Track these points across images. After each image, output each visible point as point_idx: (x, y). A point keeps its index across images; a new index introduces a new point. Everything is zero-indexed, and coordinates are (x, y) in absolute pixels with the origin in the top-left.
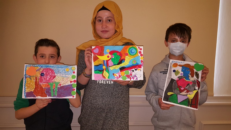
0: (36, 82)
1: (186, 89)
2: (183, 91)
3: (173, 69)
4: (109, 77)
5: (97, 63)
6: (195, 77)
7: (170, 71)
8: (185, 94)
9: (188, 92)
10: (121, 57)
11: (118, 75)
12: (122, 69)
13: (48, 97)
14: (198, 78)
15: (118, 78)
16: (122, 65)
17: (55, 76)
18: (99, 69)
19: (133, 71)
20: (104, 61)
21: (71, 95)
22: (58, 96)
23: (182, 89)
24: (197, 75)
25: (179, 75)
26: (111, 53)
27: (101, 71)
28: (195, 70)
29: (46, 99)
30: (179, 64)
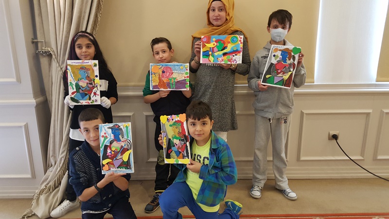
0: (159, 77)
1: (283, 71)
2: (280, 73)
3: (273, 54)
4: (213, 61)
5: (205, 49)
6: (292, 60)
7: (271, 56)
8: (282, 75)
9: (283, 74)
10: (224, 44)
11: (221, 59)
12: (225, 54)
13: (169, 89)
14: (294, 61)
15: (221, 62)
16: (225, 51)
17: (173, 73)
18: (206, 54)
19: (234, 56)
20: (210, 48)
21: (186, 88)
22: (176, 89)
23: (279, 71)
24: (294, 58)
25: (278, 59)
26: (216, 41)
27: (207, 56)
28: (293, 54)
29: (167, 91)
30: (279, 48)
